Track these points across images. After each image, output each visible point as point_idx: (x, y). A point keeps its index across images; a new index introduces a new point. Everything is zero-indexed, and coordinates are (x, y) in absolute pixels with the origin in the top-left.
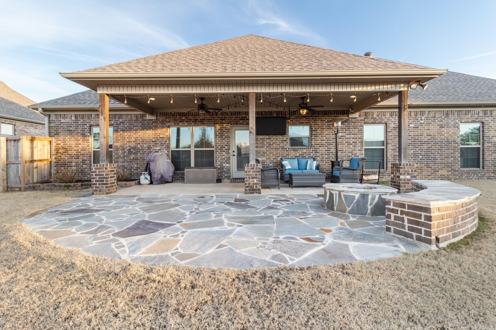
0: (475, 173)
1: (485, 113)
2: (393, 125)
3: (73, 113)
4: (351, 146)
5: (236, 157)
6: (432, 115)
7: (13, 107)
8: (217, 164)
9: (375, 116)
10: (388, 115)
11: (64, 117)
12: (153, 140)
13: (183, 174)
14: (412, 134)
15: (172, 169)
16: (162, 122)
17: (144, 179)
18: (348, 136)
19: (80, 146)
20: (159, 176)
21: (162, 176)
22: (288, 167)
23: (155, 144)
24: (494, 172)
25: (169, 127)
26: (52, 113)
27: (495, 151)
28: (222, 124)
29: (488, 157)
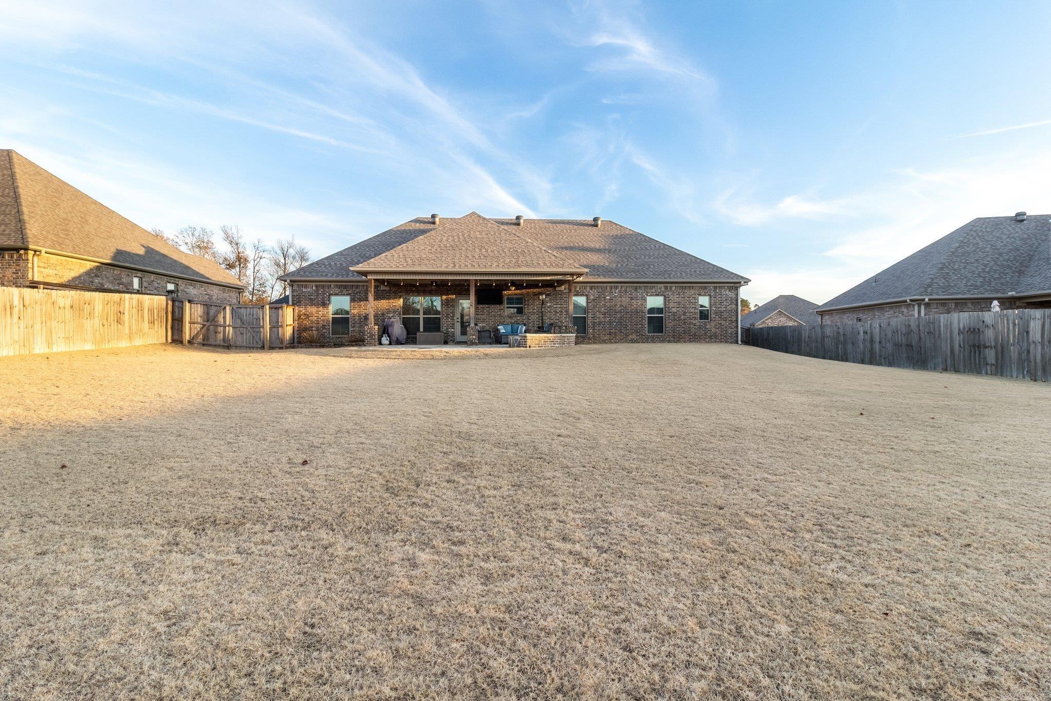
0: (657, 337)
1: (666, 288)
2: (592, 297)
3: (314, 284)
4: (558, 314)
5: (460, 323)
6: (623, 289)
8: (443, 329)
9: (578, 289)
10: (588, 289)
11: (306, 287)
12: (387, 308)
13: (416, 338)
14: (608, 305)
15: (405, 333)
16: (395, 292)
18: (555, 306)
19: (320, 313)
22: (503, 331)
23: (389, 311)
24: (673, 337)
25: (400, 297)
26: (294, 284)
27: (674, 320)
28: (447, 294)
29: (668, 324)
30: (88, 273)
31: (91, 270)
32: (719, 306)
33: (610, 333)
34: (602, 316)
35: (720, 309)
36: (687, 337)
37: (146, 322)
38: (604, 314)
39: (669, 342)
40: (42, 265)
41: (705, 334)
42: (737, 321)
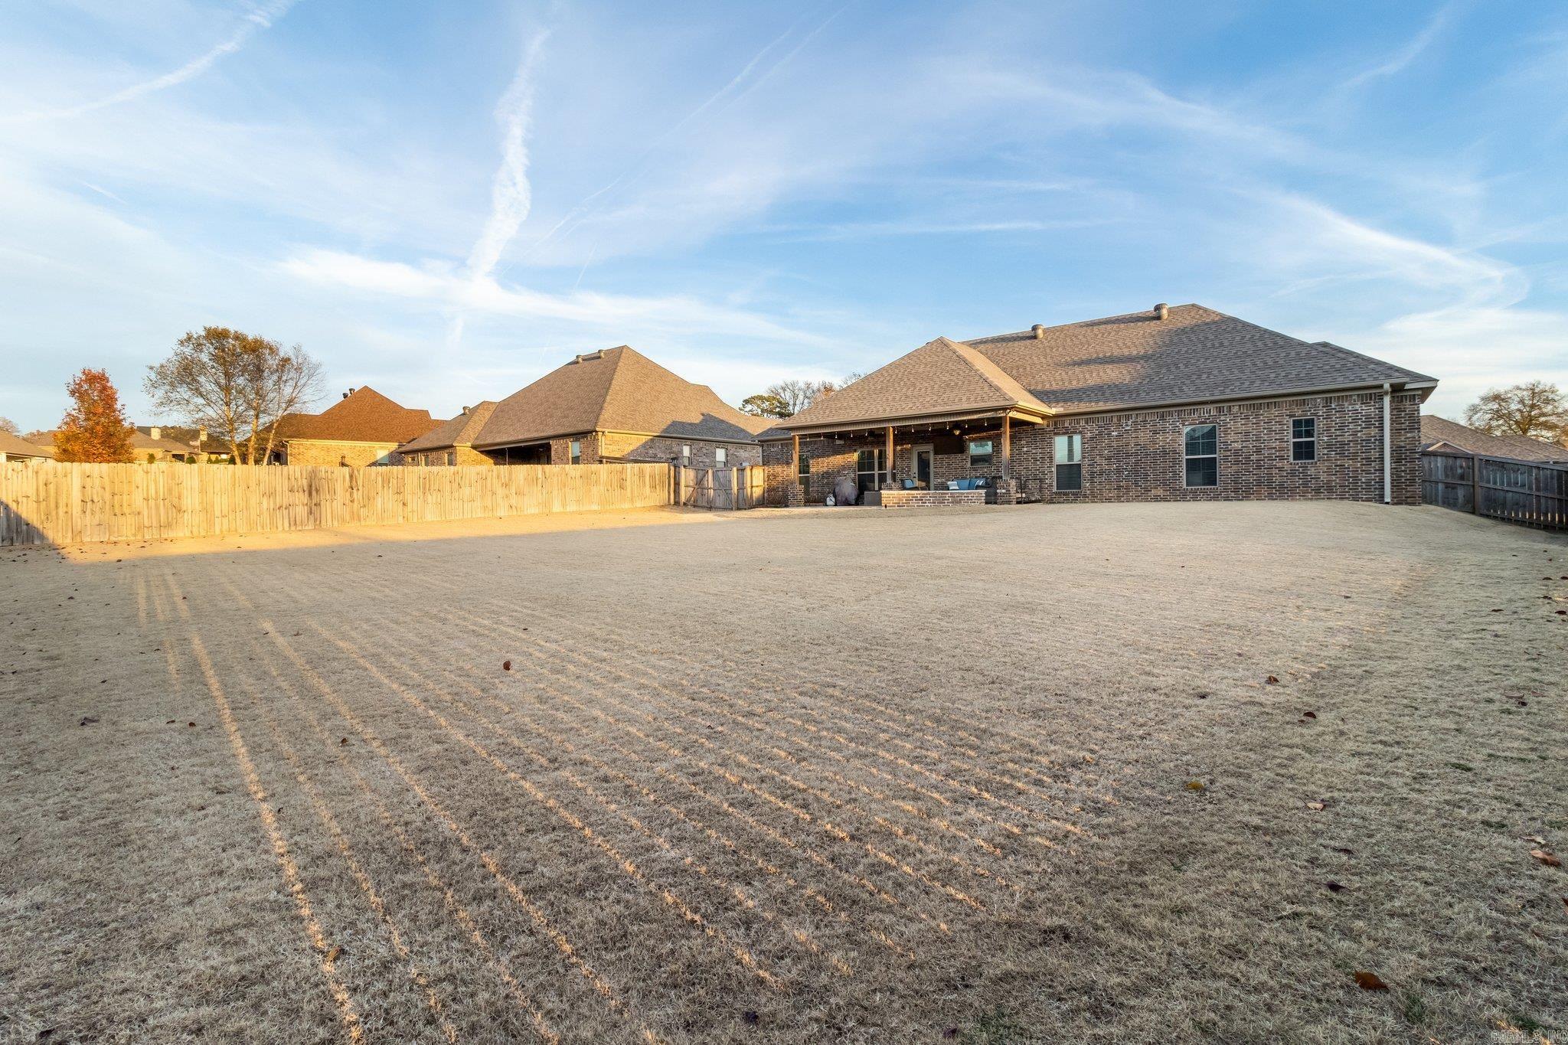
0: (1204, 492)
1: (1219, 410)
2: (1089, 434)
3: (780, 442)
4: (1038, 463)
6: (1140, 419)
7: (724, 426)
9: (1067, 425)
10: (1083, 423)
11: (773, 447)
12: (842, 464)
14: (1114, 444)
15: (855, 492)
16: (850, 446)
17: (830, 500)
18: (1034, 451)
19: (785, 472)
20: (844, 499)
21: (846, 499)
23: (844, 468)
24: (1236, 490)
25: (855, 451)
26: (765, 444)
27: (1237, 462)
28: (902, 444)
29: (1225, 470)
30: (644, 446)
31: (646, 442)
32: (1338, 433)
33: (1119, 488)
34: (1104, 462)
35: (1339, 439)
36: (1264, 491)
37: (648, 487)
38: (1109, 459)
39: (1227, 499)
40: (608, 442)
41: (1305, 485)
42: (1382, 459)
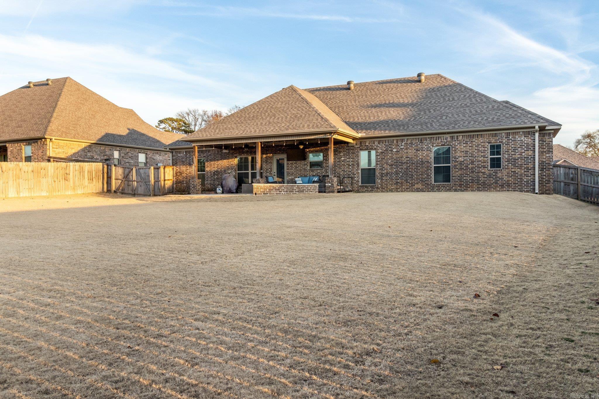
0: (444, 186)
1: (452, 138)
2: (380, 150)
3: (184, 150)
4: (350, 167)
5: (276, 176)
6: (409, 142)
7: (144, 138)
9: (367, 144)
10: (376, 143)
11: (180, 153)
12: (227, 166)
13: (243, 188)
14: (394, 157)
15: (236, 184)
16: (232, 154)
17: (219, 190)
18: (348, 160)
19: (188, 171)
20: (228, 189)
21: (230, 189)
22: (300, 182)
23: (228, 168)
24: (460, 186)
25: (236, 157)
26: (174, 151)
27: (461, 169)
28: (267, 154)
29: (455, 173)
30: (84, 150)
31: (85, 148)
32: (513, 153)
33: (397, 183)
34: (389, 167)
35: (513, 156)
36: (475, 186)
38: (391, 165)
39: (456, 190)
40: (55, 147)
41: (496, 183)
42: (534, 168)
